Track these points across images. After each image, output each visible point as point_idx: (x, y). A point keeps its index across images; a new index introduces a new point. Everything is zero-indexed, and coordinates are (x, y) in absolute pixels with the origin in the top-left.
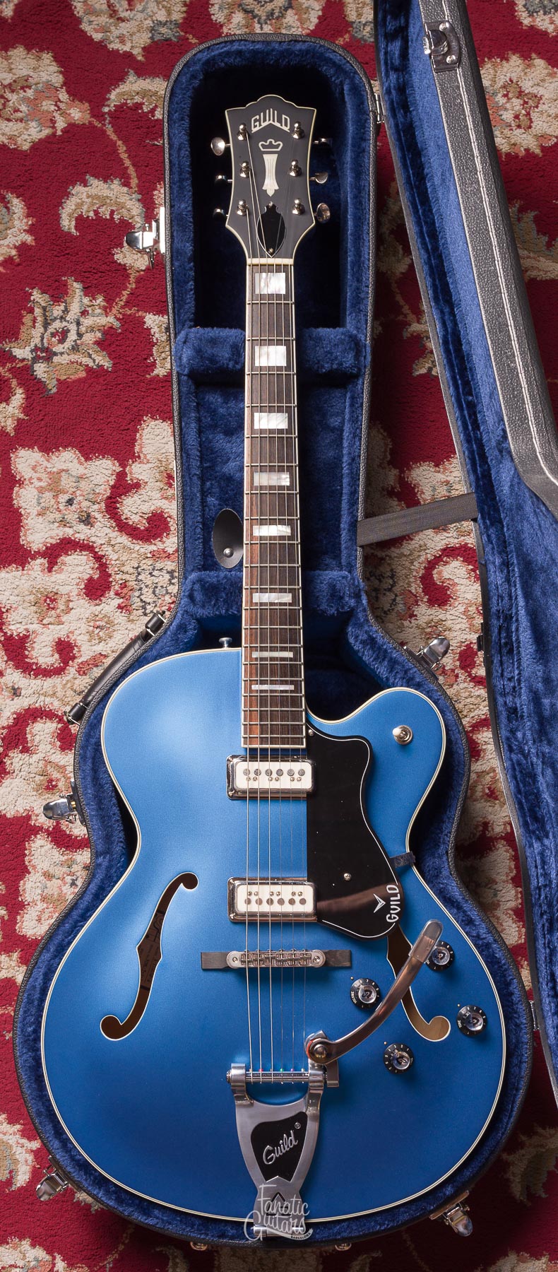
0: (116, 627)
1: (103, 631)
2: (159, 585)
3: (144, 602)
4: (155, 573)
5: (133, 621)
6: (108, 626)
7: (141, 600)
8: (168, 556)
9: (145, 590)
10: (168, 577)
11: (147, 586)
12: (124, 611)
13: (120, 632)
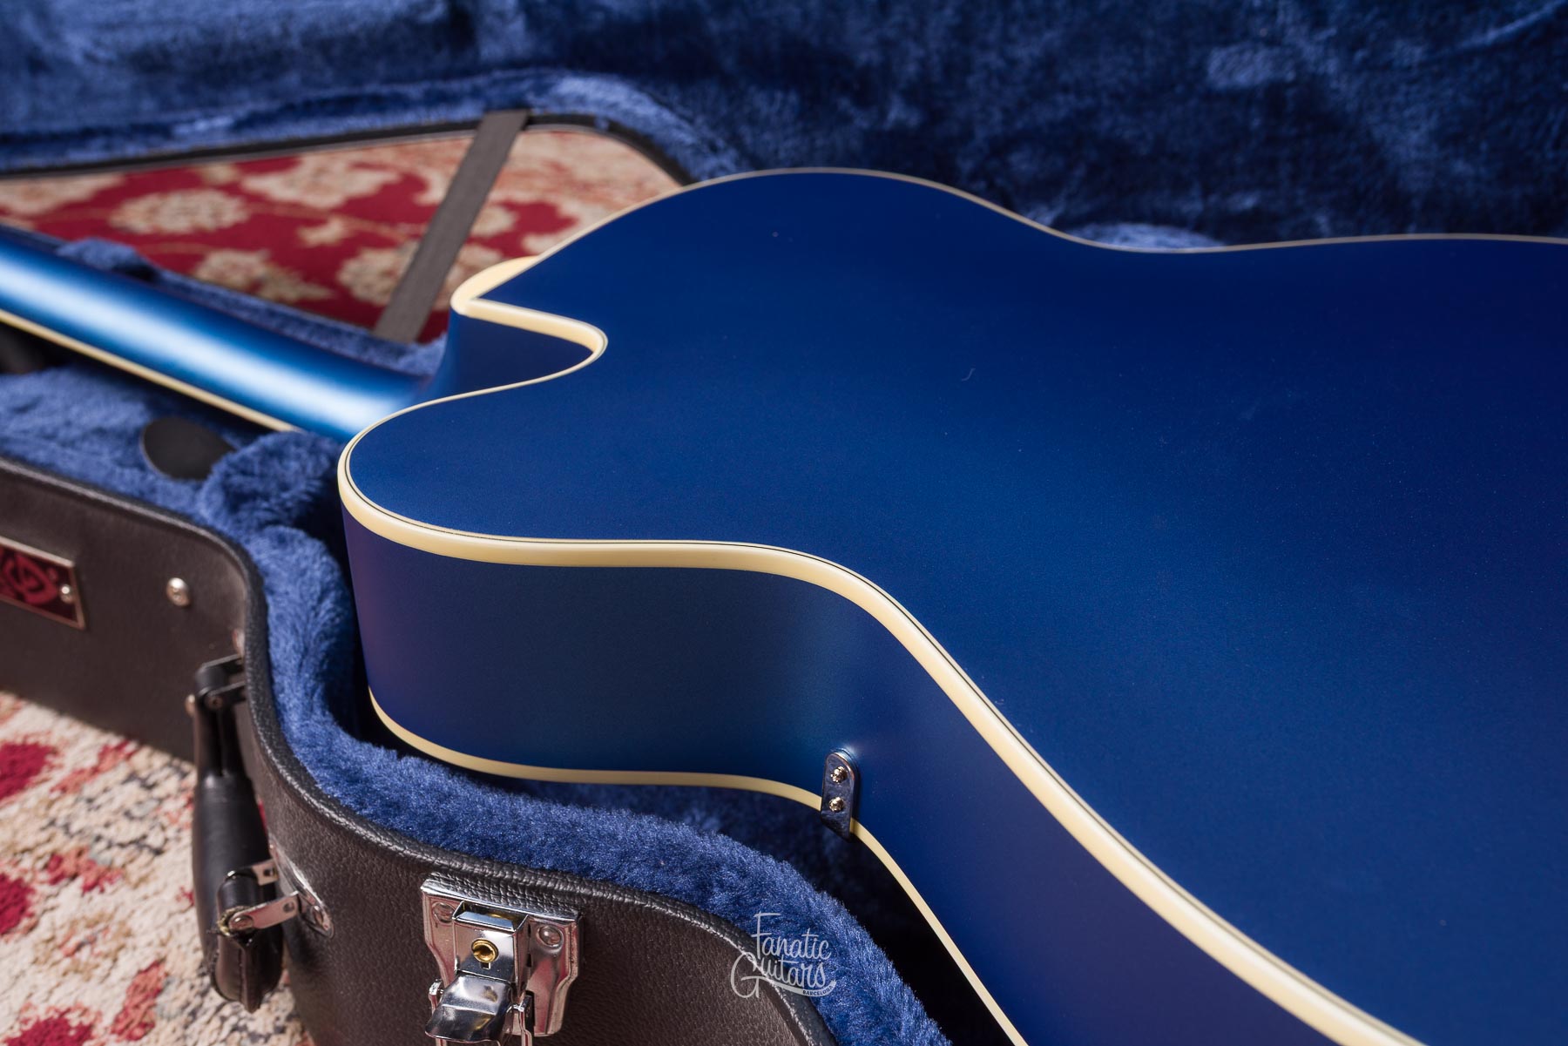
0: (119, 917)
1: (100, 941)
2: (130, 805)
3: (131, 842)
4: (98, 802)
5: (143, 880)
6: (101, 926)
7: (122, 845)
8: (96, 771)
9: (110, 833)
10: (133, 787)
11: (107, 825)
12: (107, 885)
13: (138, 913)
